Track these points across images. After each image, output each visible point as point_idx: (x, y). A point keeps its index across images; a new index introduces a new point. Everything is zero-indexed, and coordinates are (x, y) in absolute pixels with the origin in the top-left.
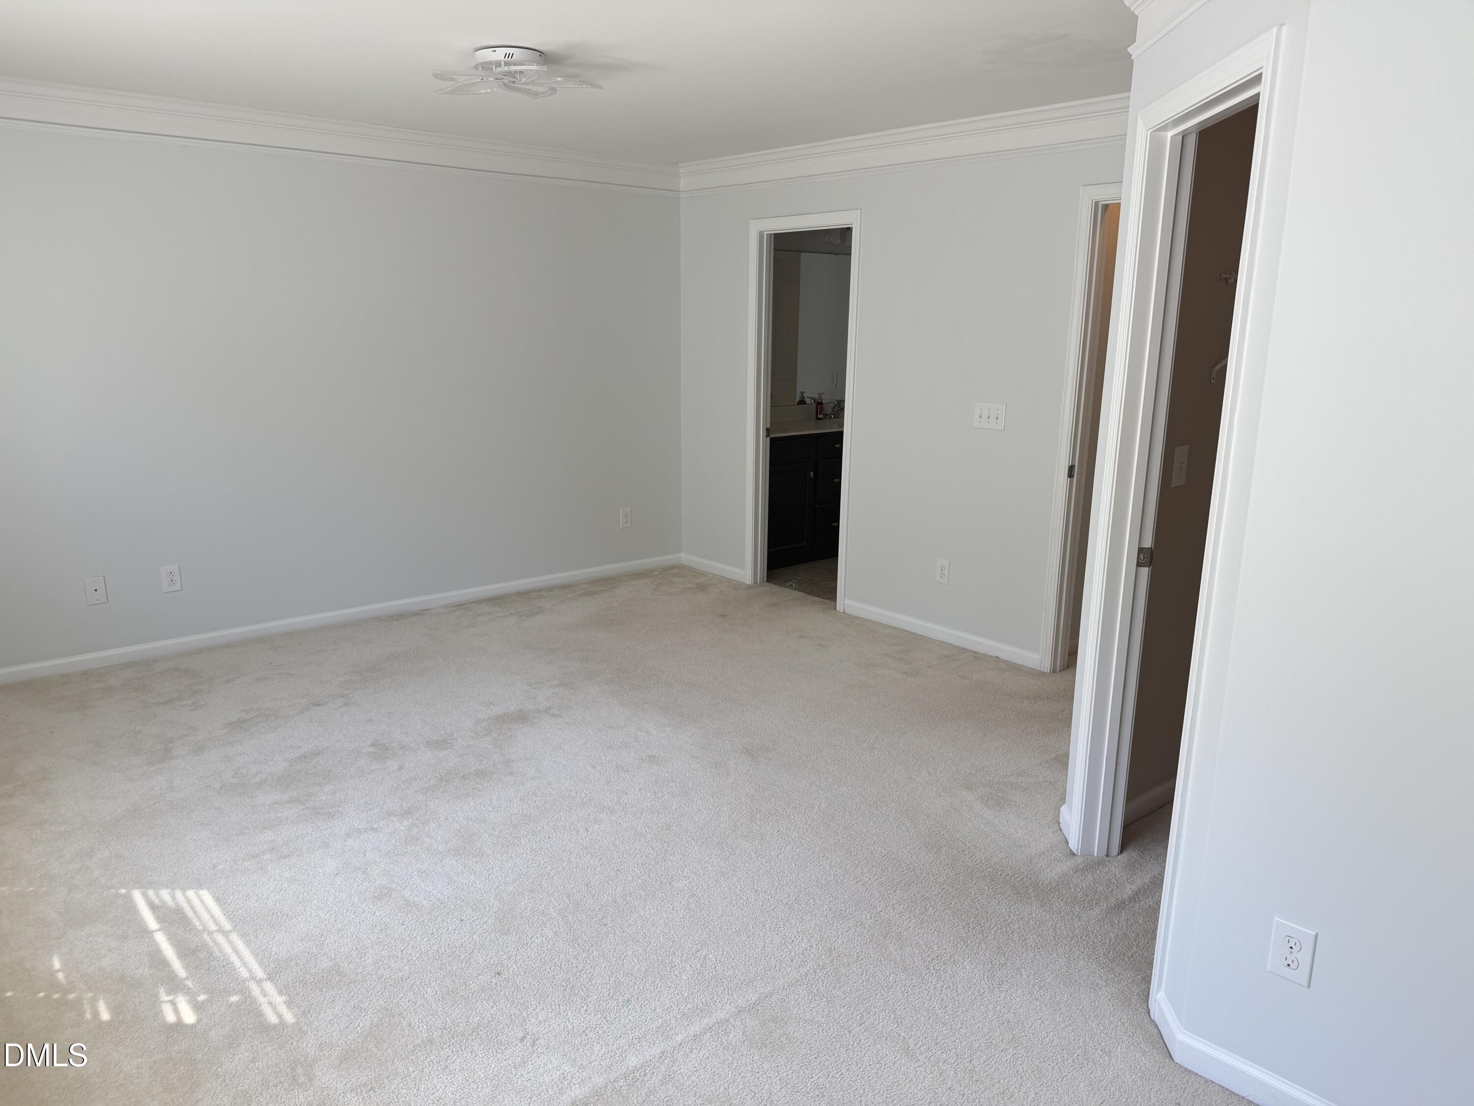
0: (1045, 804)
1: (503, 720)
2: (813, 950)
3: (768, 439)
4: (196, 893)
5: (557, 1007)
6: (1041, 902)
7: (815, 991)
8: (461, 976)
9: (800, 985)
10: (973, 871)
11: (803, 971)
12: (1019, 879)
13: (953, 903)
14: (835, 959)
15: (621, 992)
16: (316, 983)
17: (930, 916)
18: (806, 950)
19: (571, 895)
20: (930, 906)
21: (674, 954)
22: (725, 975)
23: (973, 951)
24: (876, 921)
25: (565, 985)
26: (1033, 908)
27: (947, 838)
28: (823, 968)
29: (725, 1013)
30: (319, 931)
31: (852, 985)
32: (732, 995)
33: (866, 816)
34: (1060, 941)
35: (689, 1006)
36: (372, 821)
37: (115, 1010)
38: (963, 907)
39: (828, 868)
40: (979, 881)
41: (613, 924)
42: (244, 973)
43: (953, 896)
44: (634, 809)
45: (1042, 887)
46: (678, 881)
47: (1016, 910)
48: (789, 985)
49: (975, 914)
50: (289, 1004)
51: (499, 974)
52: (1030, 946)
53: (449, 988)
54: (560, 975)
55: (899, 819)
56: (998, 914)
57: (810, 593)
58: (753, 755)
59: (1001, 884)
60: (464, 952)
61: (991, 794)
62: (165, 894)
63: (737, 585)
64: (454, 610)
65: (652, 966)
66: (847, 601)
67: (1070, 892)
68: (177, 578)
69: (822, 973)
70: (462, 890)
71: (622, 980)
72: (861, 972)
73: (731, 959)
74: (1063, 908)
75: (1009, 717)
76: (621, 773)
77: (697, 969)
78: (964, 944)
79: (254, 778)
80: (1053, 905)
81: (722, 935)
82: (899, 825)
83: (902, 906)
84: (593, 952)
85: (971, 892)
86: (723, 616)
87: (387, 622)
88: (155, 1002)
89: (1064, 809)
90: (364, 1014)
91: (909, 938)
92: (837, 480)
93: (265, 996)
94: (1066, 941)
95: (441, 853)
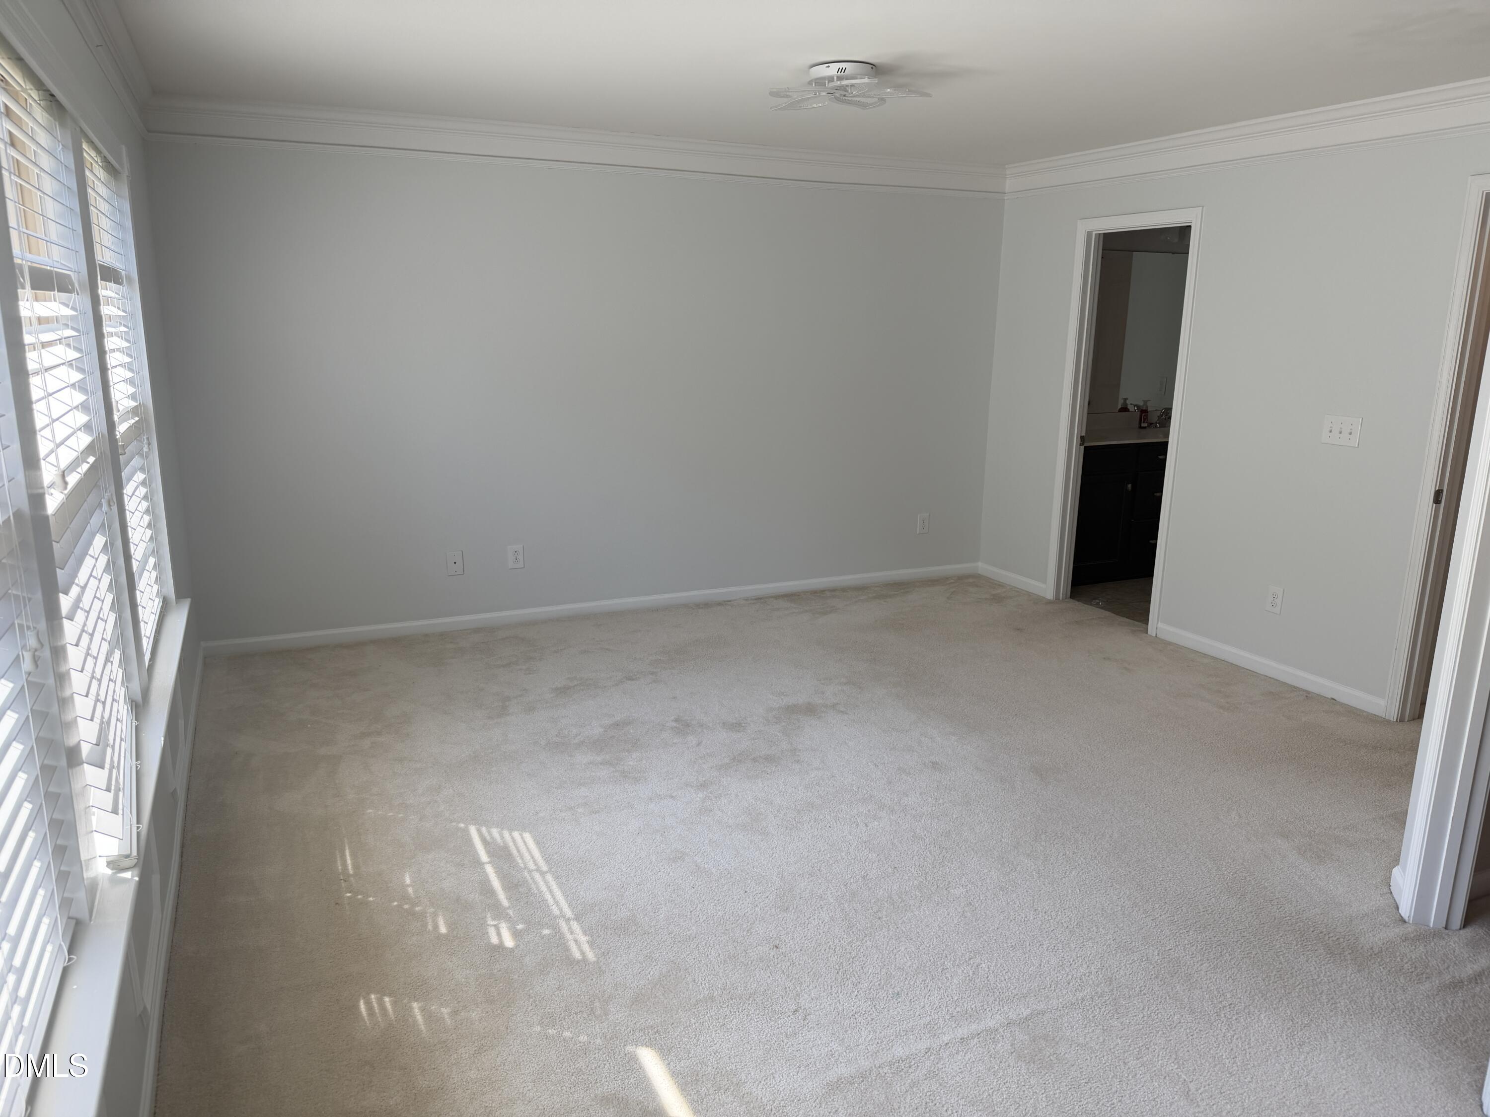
0: (1375, 863)
1: (792, 710)
2: (1092, 976)
3: (1082, 447)
4: (521, 835)
5: (829, 988)
6: (1359, 966)
7: (1091, 1017)
8: (742, 943)
9: (1075, 1009)
10: (1280, 923)
11: (1079, 995)
12: (1335, 939)
13: (1254, 953)
14: (1115, 989)
15: (892, 985)
16: (615, 929)
17: (1225, 962)
18: (1085, 975)
19: (849, 884)
20: (1227, 952)
21: (946, 957)
22: (997, 986)
23: (1272, 1005)
24: (1164, 958)
25: (838, 968)
26: (1348, 971)
27: (1254, 885)
28: (1101, 996)
29: (994, 1023)
30: (620, 883)
31: (1132, 1018)
32: (1003, 1006)
33: (1163, 852)
34: (1377, 1011)
35: (958, 1009)
36: (671, 789)
37: (451, 926)
38: (1265, 959)
39: (1115, 898)
40: (1286, 935)
41: (888, 918)
42: (556, 911)
43: (1255, 946)
44: (914, 812)
45: (1361, 951)
46: (955, 888)
47: (1327, 970)
48: (1063, 1007)
49: (1278, 968)
50: (592, 944)
51: (777, 948)
52: (1341, 1010)
53: (730, 953)
54: (834, 959)
55: (1199, 859)
56: (1305, 971)
57: (1118, 614)
58: (1042, 775)
59: (1313, 940)
60: (746, 921)
61: (1309, 845)
62: (495, 832)
63: (1037, 600)
64: (753, 603)
65: (923, 965)
66: (1160, 625)
67: (1395, 961)
68: (520, 557)
69: (1099, 1000)
70: (748, 864)
71: (894, 973)
72: (1142, 1007)
73: (1004, 972)
74: (1385, 977)
75: (1341, 765)
76: (903, 775)
77: (969, 976)
78: (1262, 997)
79: (574, 739)
80: (1373, 972)
81: (996, 947)
82: (1199, 865)
83: (1194, 947)
84: (866, 941)
85: (1276, 945)
86: (1018, 630)
87: (693, 609)
88: (482, 924)
89: (1396, 871)
90: (654, 964)
91: (1200, 980)
92: (1158, 494)
93: (572, 933)
94: (1385, 1012)
95: (731, 826)
